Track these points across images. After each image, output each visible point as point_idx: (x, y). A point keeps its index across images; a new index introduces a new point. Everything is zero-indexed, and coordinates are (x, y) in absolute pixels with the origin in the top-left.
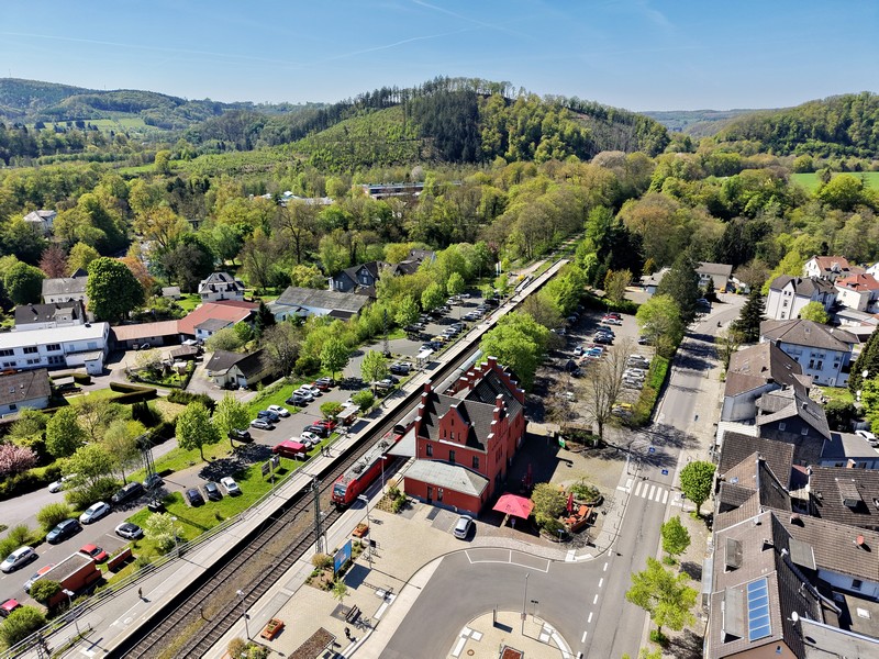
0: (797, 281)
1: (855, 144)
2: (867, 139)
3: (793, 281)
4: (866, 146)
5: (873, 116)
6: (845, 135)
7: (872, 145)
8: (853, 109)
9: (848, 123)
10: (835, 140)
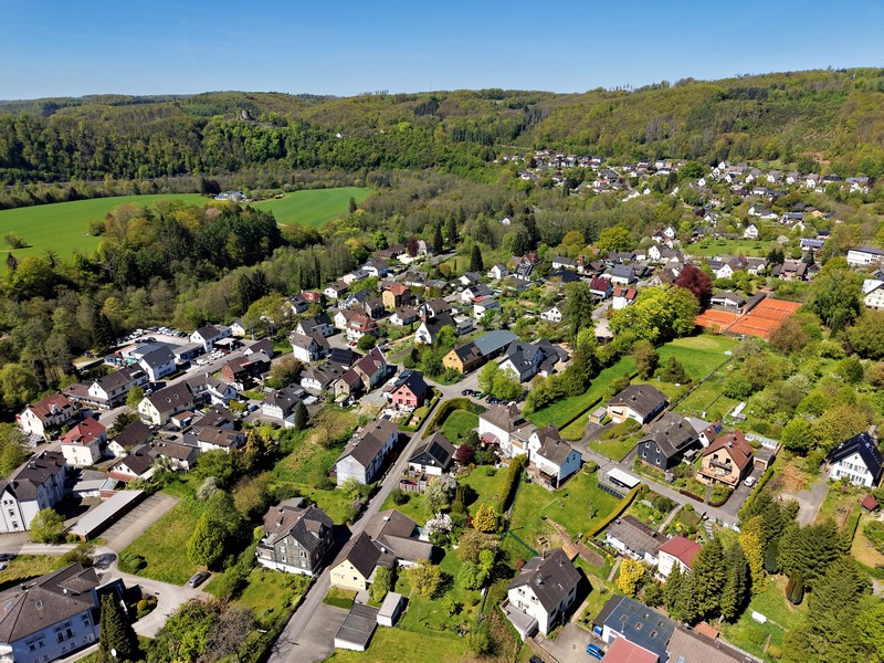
0: (12, 486)
1: (36, 168)
2: (47, 162)
3: (8, 489)
4: (48, 169)
5: (42, 139)
6: (23, 159)
7: (53, 168)
8: (18, 131)
9: (20, 147)
10: (14, 165)
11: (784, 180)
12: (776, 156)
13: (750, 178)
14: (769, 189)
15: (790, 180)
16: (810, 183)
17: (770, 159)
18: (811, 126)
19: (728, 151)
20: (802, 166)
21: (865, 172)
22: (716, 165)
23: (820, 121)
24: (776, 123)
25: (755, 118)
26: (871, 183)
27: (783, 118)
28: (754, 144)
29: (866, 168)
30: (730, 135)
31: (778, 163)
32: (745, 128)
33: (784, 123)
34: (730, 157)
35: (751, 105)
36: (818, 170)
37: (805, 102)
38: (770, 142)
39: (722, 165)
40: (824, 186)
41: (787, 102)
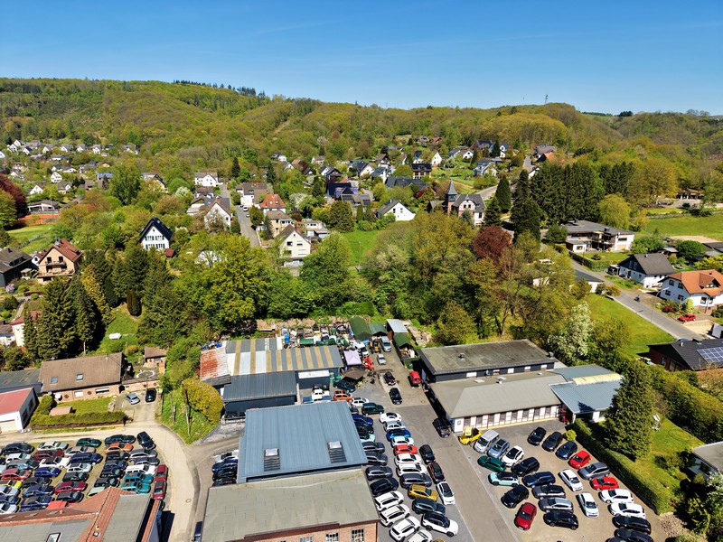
11: (75, 149)
12: (64, 136)
13: (45, 150)
14: (64, 156)
15: (80, 149)
16: (96, 150)
17: (59, 138)
18: (84, 114)
19: (19, 133)
20: (86, 140)
21: (132, 141)
22: (10, 142)
23: (90, 110)
24: (55, 112)
25: (36, 107)
26: (138, 147)
27: (60, 109)
28: (41, 125)
29: (133, 139)
30: (17, 118)
31: (66, 139)
32: (29, 115)
33: (63, 112)
34: (23, 138)
35: (28, 97)
36: (99, 142)
37: (74, 97)
38: (54, 124)
39: (17, 143)
40: (107, 152)
41: (59, 97)
